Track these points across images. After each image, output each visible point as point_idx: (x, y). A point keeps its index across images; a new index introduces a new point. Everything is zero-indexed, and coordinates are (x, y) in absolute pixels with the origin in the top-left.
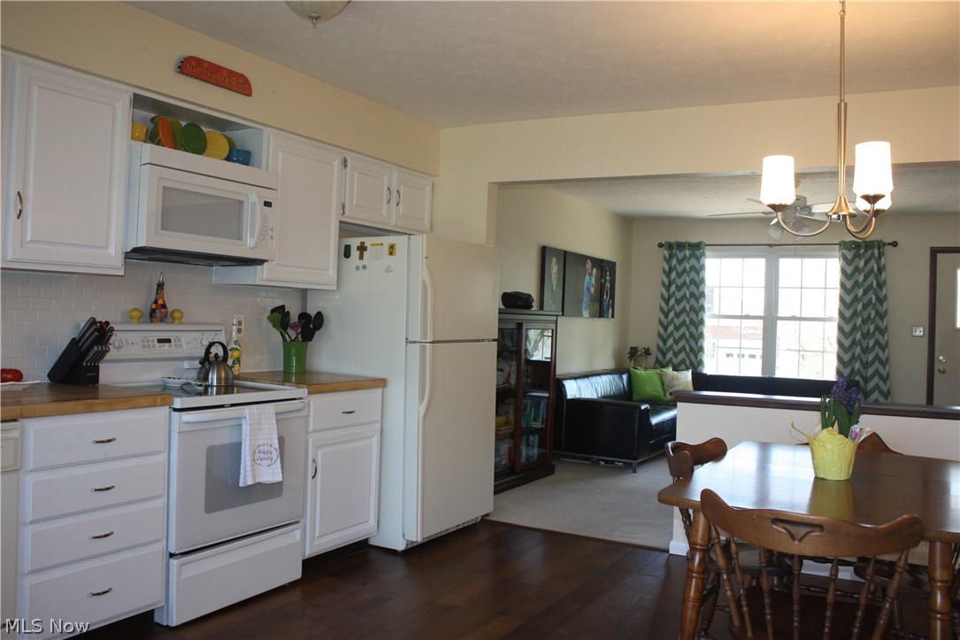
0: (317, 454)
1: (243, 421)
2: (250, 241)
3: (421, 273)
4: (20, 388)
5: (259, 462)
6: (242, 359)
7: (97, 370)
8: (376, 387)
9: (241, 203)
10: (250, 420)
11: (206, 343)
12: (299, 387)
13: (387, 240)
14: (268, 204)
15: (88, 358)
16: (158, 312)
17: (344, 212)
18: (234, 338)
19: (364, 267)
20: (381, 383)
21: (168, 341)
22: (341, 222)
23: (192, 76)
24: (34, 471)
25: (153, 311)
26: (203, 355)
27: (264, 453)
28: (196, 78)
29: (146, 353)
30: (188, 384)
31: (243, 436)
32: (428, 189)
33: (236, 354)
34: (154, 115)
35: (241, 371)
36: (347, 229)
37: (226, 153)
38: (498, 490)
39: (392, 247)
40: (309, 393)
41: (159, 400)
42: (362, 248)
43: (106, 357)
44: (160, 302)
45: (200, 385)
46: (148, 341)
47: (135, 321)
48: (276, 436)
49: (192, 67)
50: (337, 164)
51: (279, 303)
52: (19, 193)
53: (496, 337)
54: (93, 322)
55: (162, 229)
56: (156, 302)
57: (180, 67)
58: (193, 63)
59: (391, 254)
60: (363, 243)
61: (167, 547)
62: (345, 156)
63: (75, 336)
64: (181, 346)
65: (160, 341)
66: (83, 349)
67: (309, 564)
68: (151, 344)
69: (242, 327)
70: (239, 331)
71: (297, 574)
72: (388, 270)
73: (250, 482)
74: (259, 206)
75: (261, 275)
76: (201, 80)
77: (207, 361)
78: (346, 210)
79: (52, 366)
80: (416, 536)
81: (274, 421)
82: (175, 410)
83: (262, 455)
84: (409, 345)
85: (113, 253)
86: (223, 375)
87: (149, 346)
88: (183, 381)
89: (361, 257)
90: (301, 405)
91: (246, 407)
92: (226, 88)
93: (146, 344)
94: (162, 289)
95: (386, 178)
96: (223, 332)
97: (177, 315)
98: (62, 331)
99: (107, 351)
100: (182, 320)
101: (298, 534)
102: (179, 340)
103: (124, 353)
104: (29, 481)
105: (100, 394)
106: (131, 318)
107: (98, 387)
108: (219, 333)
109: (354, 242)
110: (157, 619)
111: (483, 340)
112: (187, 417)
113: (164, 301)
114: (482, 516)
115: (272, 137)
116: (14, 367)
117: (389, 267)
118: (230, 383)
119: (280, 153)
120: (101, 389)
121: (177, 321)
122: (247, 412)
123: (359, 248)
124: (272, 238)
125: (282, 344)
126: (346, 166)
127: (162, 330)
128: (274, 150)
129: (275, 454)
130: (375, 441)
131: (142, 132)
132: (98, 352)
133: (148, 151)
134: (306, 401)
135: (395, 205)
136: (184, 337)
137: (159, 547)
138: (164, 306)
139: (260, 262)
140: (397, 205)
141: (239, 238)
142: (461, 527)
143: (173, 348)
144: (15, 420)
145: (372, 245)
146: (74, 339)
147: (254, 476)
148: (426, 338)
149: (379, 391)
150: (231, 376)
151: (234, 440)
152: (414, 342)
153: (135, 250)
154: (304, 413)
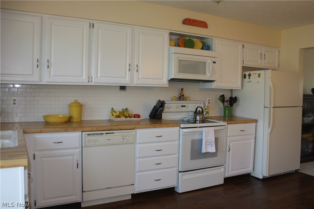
0: (230, 144)
1: (203, 132)
2: (208, 75)
3: (270, 83)
4: (139, 120)
5: (208, 145)
6: (209, 112)
7: (161, 115)
8: (254, 122)
9: (205, 63)
10: (205, 132)
11: (197, 107)
12: (224, 122)
13: (258, 72)
14: (214, 62)
15: (159, 111)
16: (181, 97)
17: (244, 63)
18: (207, 105)
19: (250, 82)
20: (256, 121)
21: (185, 106)
22: (242, 66)
23: (187, 25)
24: (139, 143)
25: (180, 97)
26: (195, 111)
27: (210, 143)
28: (189, 25)
29: (178, 110)
30: (189, 120)
31: (203, 137)
32: (277, 53)
33: (207, 110)
34: (179, 37)
35: (209, 116)
36: (245, 69)
37: (201, 47)
38: (302, 162)
39: (259, 75)
40: (227, 124)
41: (176, 125)
42: (250, 75)
43: (164, 111)
44: (182, 94)
45: (192, 120)
46: (178, 106)
47: (174, 100)
48: (214, 138)
49: (187, 22)
50: (240, 47)
51: (222, 94)
52: (137, 65)
53: (302, 106)
54: (159, 101)
55: (179, 72)
56: (181, 94)
57: (183, 22)
58: (187, 20)
59: (259, 77)
60: (250, 73)
61: (178, 169)
62: (243, 44)
63: (155, 105)
64: (189, 108)
65: (182, 106)
66: (157, 109)
67: (226, 179)
68: (179, 107)
69: (210, 102)
70: (209, 103)
71: (222, 182)
72: (258, 82)
73: (205, 152)
74: (211, 63)
75: (214, 85)
76: (190, 25)
77: (196, 113)
78: (244, 62)
79: (150, 113)
80: (266, 174)
81: (214, 133)
82: (181, 128)
83: (209, 143)
84: (265, 108)
85: (165, 81)
86: (201, 117)
87: (178, 108)
88: (188, 119)
89: (249, 78)
90: (224, 128)
91: (204, 128)
92: (199, 27)
93: (177, 107)
94: (183, 90)
95: (259, 50)
96: (203, 103)
97: (188, 98)
98: (153, 103)
99: (163, 110)
100: (189, 100)
101: (223, 169)
102: (188, 106)
103: (171, 110)
104: (138, 146)
105: (162, 122)
106: (173, 99)
107: (162, 120)
108: (201, 104)
109: (247, 73)
110: (176, 190)
111: (297, 107)
112: (185, 130)
113: (183, 94)
114: (295, 170)
115: (216, 40)
116: (138, 114)
117: (258, 81)
118: (203, 120)
119: (219, 46)
120: (162, 121)
121: (188, 100)
122: (204, 130)
123: (248, 75)
124: (216, 73)
125: (223, 107)
126: (244, 47)
127: (183, 103)
128: (217, 44)
129: (213, 143)
130: (253, 141)
131: (173, 43)
132: (161, 110)
133: (174, 49)
134: (226, 126)
135: (263, 59)
136: (189, 105)
137: (176, 169)
138: (183, 96)
139: (213, 81)
140: (264, 59)
141: (205, 74)
142: (286, 173)
143: (186, 108)
144: (134, 129)
145: (253, 74)
146: (155, 106)
147: (206, 150)
148: (271, 106)
149: (255, 124)
150: (204, 117)
151: (200, 138)
152: (267, 107)
153: (171, 79)
154: (226, 130)
